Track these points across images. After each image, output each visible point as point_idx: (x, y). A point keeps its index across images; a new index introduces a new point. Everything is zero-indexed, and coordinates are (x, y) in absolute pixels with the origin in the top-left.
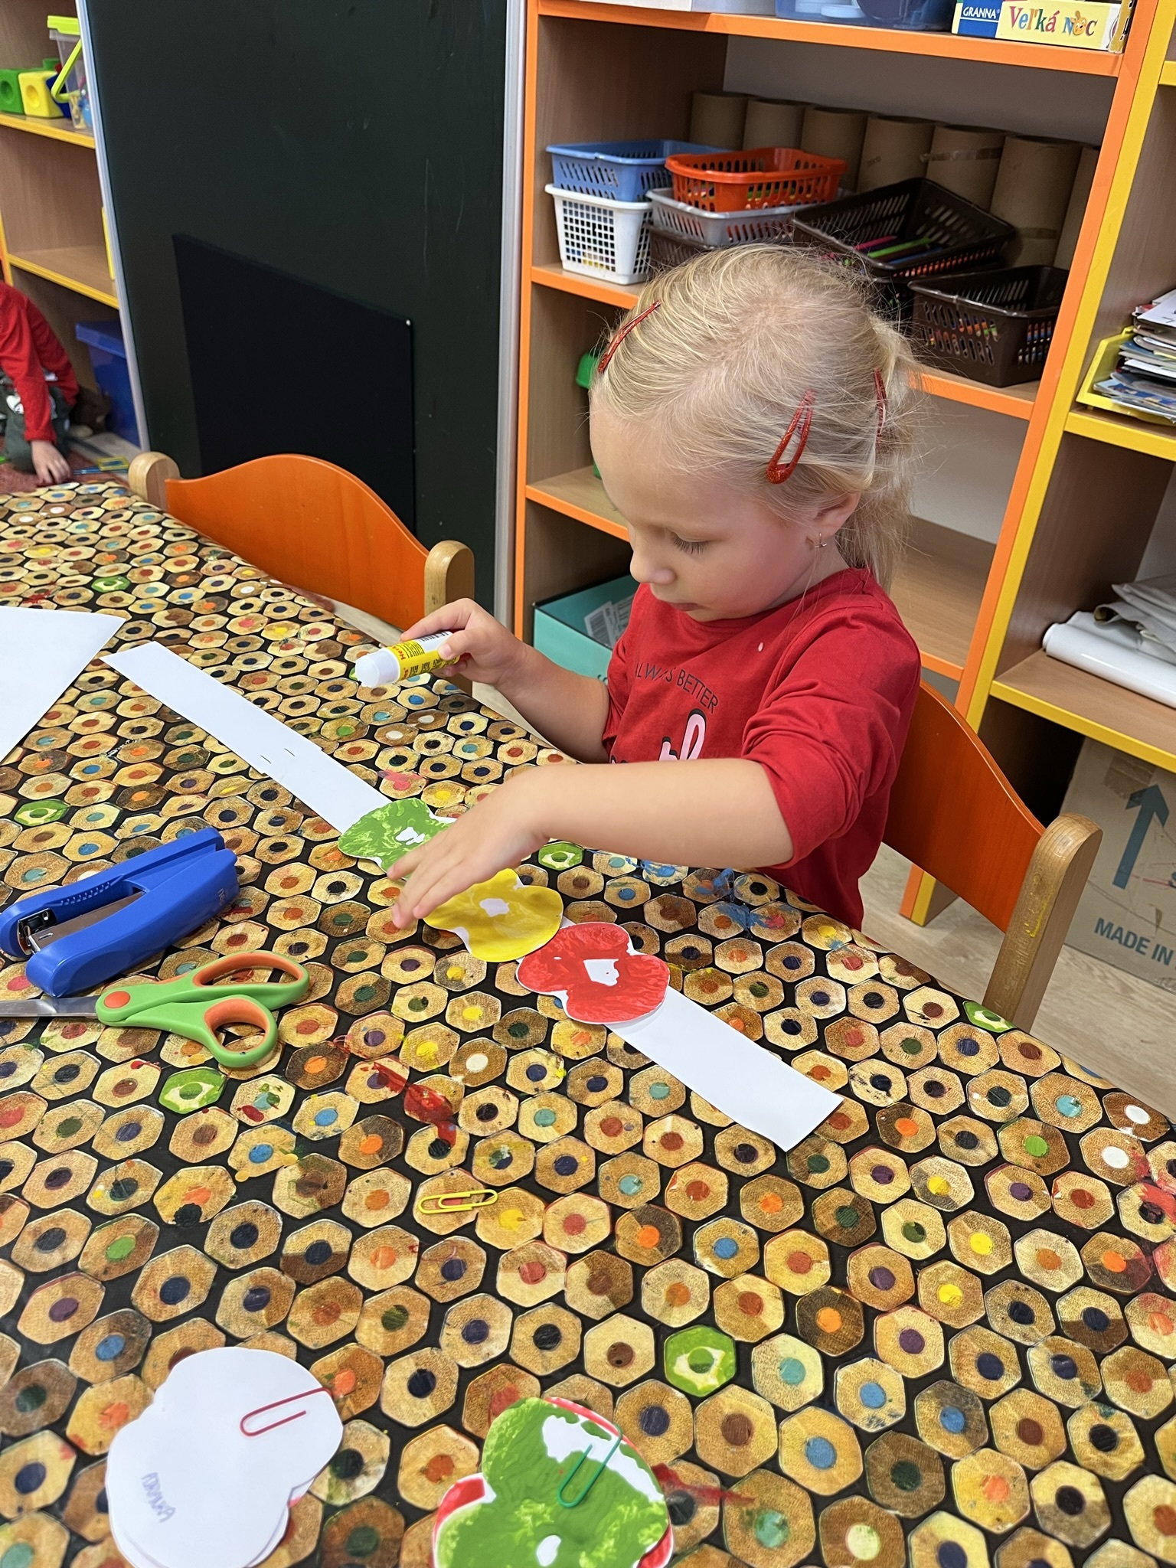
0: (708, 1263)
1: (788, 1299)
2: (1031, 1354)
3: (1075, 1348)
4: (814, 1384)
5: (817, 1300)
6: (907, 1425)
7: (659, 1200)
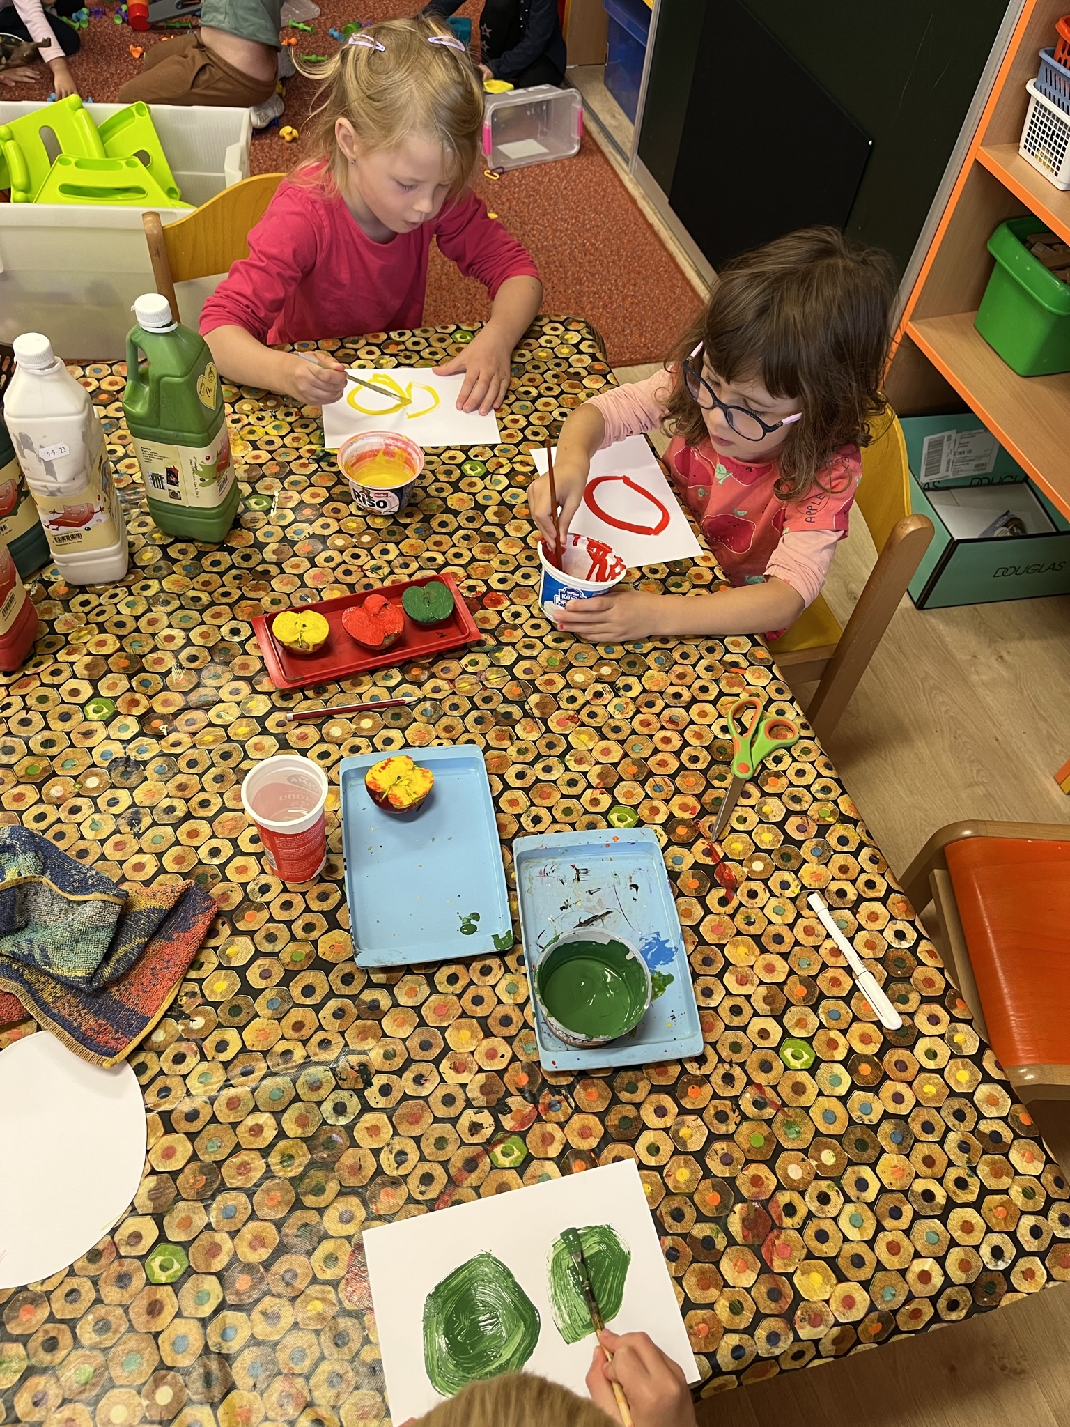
0: (822, 1017)
1: (851, 1051)
2: (951, 1134)
3: (975, 1143)
4: (842, 1090)
5: (865, 1058)
6: (875, 1128)
7: (815, 977)
